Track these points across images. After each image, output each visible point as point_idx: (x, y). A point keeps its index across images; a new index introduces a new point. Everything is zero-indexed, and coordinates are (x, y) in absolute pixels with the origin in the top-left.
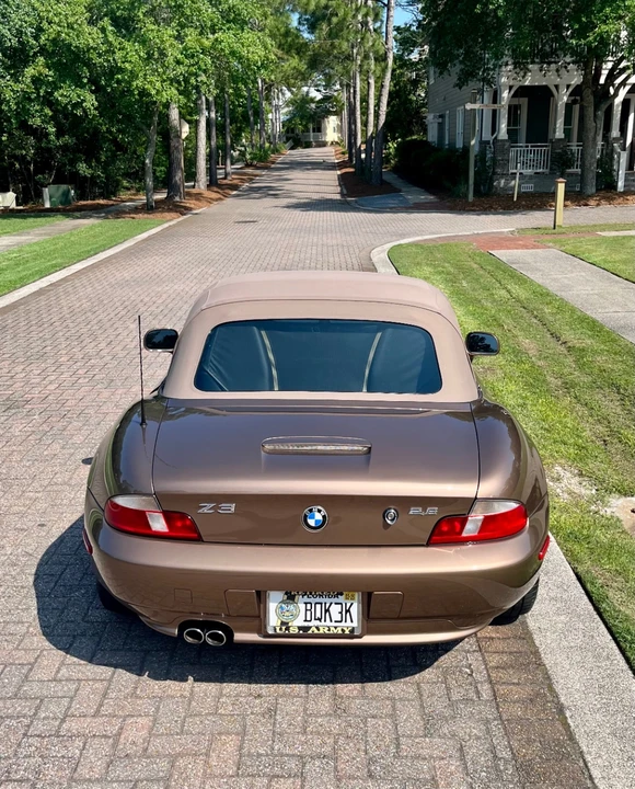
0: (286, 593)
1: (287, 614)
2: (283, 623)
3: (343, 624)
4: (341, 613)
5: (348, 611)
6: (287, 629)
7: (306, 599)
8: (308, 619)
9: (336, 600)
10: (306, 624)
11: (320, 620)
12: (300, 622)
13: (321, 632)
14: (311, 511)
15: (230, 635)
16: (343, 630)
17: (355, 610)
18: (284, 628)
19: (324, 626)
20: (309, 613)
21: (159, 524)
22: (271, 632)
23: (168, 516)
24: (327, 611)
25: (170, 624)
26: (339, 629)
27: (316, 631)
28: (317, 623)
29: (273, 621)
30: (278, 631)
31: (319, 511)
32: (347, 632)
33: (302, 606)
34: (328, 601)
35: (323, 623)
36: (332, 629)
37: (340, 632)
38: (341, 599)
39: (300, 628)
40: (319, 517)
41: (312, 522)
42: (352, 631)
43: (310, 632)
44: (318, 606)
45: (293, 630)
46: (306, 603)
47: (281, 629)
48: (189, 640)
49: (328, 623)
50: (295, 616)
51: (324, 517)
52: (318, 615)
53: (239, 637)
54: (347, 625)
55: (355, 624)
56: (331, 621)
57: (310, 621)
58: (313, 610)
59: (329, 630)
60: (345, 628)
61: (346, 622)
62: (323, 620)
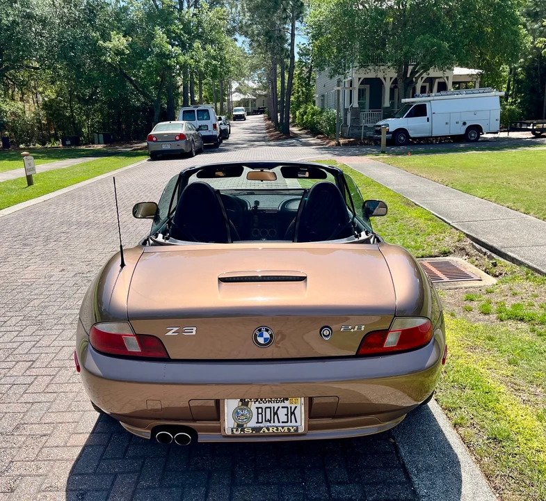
0: (241, 400)
1: (243, 417)
2: (239, 426)
3: (289, 424)
4: (287, 415)
5: (293, 413)
6: (243, 430)
7: (257, 405)
8: (260, 421)
9: (283, 405)
10: (258, 425)
11: (270, 421)
12: (253, 423)
13: (271, 431)
14: (260, 330)
15: (195, 436)
16: (289, 429)
18: (240, 429)
19: (273, 428)
20: (260, 416)
22: (229, 433)
24: (276, 413)
26: (286, 428)
28: (268, 424)
29: (229, 423)
30: (235, 432)
31: (267, 331)
32: (292, 430)
34: (276, 405)
35: (272, 424)
36: (280, 428)
37: (286, 431)
38: (287, 403)
39: (253, 429)
41: (261, 340)
42: (297, 429)
43: (261, 432)
44: (268, 410)
45: (248, 431)
46: (257, 409)
47: (237, 430)
49: (277, 424)
50: (249, 419)
51: (271, 335)
52: (268, 417)
54: (292, 425)
55: (298, 424)
56: (279, 422)
57: (262, 422)
58: (264, 414)
59: (277, 430)
60: (291, 428)
61: (291, 422)
62: (272, 422)
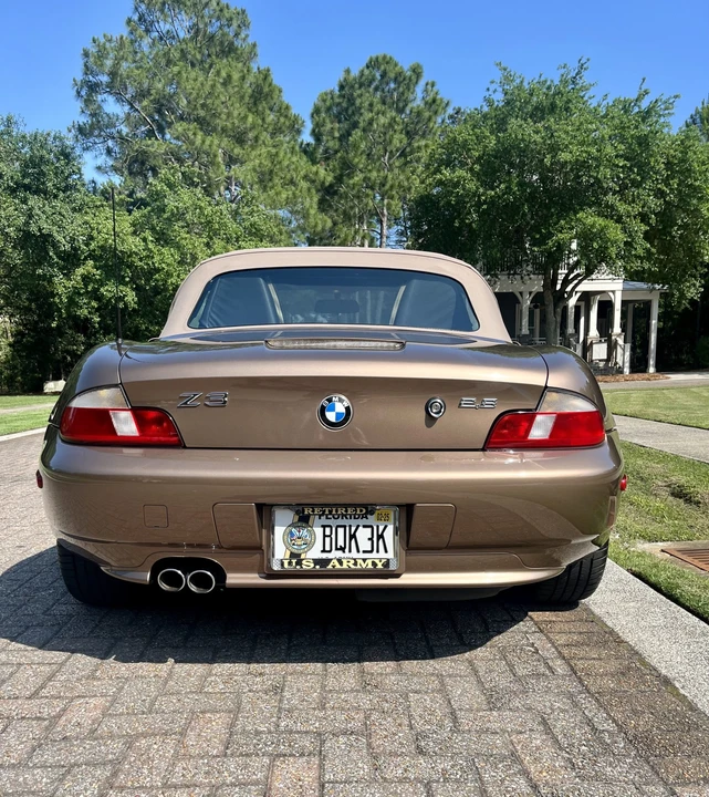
0: (297, 513)
1: (299, 542)
2: (293, 555)
3: (374, 555)
4: (371, 539)
5: (381, 536)
6: (299, 563)
7: (324, 521)
8: (328, 548)
9: (365, 522)
10: (325, 556)
11: (343, 549)
12: (315, 553)
13: (345, 566)
14: (330, 400)
15: (221, 576)
16: (374, 564)
17: (389, 534)
18: (294, 561)
19: (348, 560)
20: (328, 540)
21: (126, 425)
22: (276, 567)
23: (139, 414)
24: (353, 536)
25: (139, 567)
26: (369, 562)
27: (338, 566)
28: (339, 554)
29: (280, 552)
30: (286, 565)
31: (341, 400)
32: (380, 566)
33: (319, 531)
34: (354, 523)
35: (347, 554)
36: (360, 561)
37: (370, 566)
38: (371, 520)
39: (316, 562)
40: (340, 408)
41: (331, 416)
42: (387, 564)
43: (330, 567)
44: (341, 530)
45: (308, 565)
46: (324, 527)
47: (290, 563)
48: (164, 587)
49: (354, 554)
50: (309, 545)
51: (347, 409)
52: (341, 543)
53: (234, 579)
54: (380, 556)
55: (391, 555)
56: (358, 551)
57: (330, 551)
58: (333, 536)
59: (355, 564)
60: (377, 561)
61: (378, 551)
62: (347, 550)
